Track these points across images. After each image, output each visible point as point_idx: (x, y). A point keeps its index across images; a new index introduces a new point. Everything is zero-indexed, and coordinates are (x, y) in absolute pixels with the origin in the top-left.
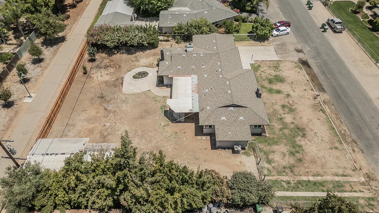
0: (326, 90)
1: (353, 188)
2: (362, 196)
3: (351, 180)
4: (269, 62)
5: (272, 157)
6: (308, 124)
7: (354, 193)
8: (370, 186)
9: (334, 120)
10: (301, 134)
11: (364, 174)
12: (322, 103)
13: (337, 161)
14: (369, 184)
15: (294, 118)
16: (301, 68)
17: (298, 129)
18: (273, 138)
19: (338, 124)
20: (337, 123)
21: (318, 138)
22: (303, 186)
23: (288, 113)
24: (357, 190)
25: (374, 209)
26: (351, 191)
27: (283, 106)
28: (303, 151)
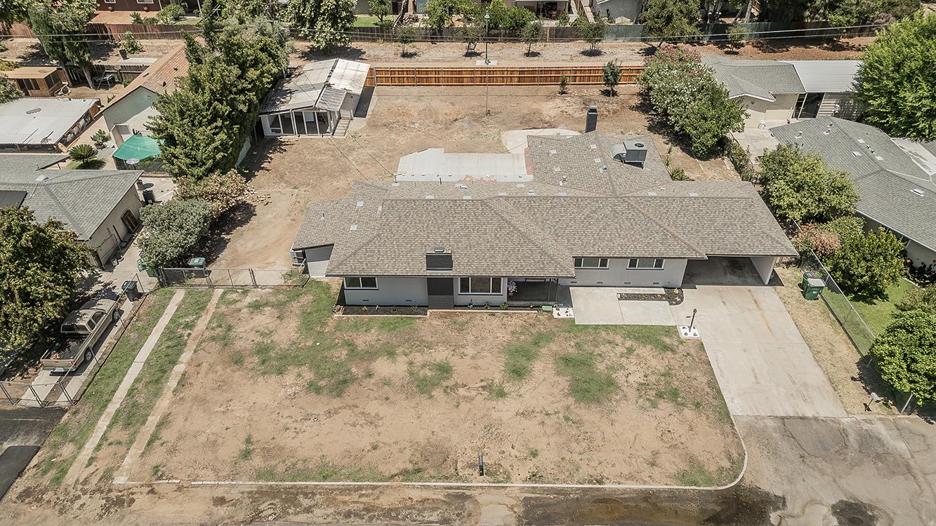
1: (110, 444)
2: (79, 457)
3: (133, 451)
4: (704, 379)
5: (267, 313)
6: (357, 411)
7: (97, 441)
8: (94, 492)
9: (361, 496)
10: (322, 383)
11: (133, 494)
12: (458, 488)
13: (202, 439)
14: (100, 490)
15: (387, 382)
17: (345, 382)
18: (324, 324)
19: (340, 498)
20: (347, 498)
21: (299, 419)
22: (168, 347)
23: (411, 374)
24: (100, 454)
25: (35, 469)
26: (104, 438)
27: (444, 370)
28: (264, 374)
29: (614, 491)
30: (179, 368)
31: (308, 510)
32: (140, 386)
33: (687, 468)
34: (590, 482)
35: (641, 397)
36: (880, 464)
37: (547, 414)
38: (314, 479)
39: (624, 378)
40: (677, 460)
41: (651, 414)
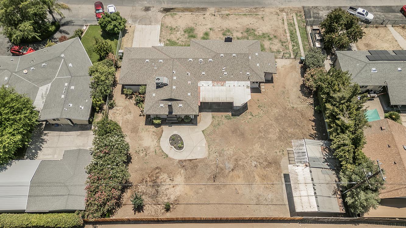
0: (205, 7)
1: (291, 19)
2: (296, 17)
3: (286, 18)
4: (163, 33)
5: (275, 50)
6: (242, 25)
8: (288, 12)
9: (237, 12)
10: (252, 31)
11: (280, 12)
12: (219, 13)
13: (273, 20)
15: (237, 31)
16: (176, 14)
17: (247, 31)
20: (240, 11)
21: (255, 24)
22: (295, 40)
26: (293, 21)
27: (224, 35)
28: (267, 33)
29: (189, 13)
32: (295, 31)
34: (194, 14)
35: (179, 28)
37: (201, 25)
38: (247, 14)
39: (182, 32)
40: (176, 17)
41: (178, 25)
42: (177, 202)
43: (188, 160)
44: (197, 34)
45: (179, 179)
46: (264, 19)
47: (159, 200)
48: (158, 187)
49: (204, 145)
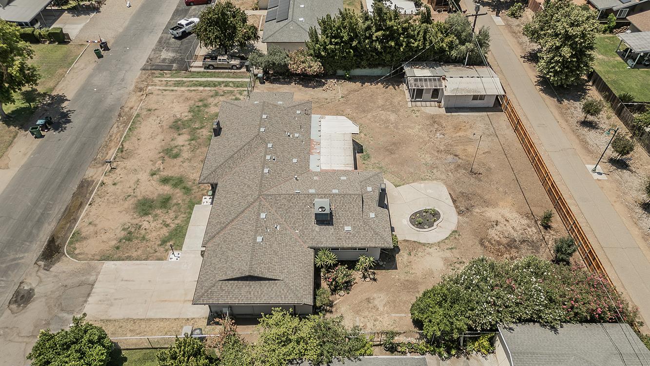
0: (79, 183)
1: (167, 82)
14: (148, 85)
22: (214, 84)
24: (163, 82)
26: (170, 81)
28: (191, 108)
29: (84, 209)
30: (201, 88)
31: (118, 127)
32: (194, 82)
33: (82, 236)
34: (91, 201)
35: (132, 224)
36: (44, 322)
37: (134, 189)
38: (131, 126)
39: (147, 220)
40: (88, 233)
41: (120, 227)
42: (530, 215)
43: (454, 204)
44: (159, 195)
45: (492, 213)
46: (154, 109)
47: (536, 238)
48: (516, 241)
49: (422, 185)
